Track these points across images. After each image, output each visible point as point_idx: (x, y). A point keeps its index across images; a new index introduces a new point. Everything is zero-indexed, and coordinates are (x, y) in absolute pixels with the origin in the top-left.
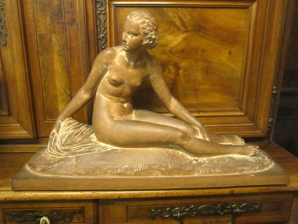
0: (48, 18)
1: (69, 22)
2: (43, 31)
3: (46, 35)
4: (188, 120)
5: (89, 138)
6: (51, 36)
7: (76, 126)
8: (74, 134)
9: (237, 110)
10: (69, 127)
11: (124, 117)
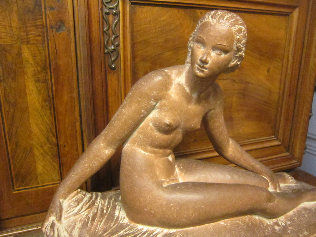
0: (15, 17)
1: (54, 25)
2: (5, 40)
3: (11, 46)
4: (253, 167)
5: (115, 218)
6: (20, 48)
7: (90, 203)
8: (90, 219)
9: (273, 139)
10: (79, 207)
11: (172, 178)
